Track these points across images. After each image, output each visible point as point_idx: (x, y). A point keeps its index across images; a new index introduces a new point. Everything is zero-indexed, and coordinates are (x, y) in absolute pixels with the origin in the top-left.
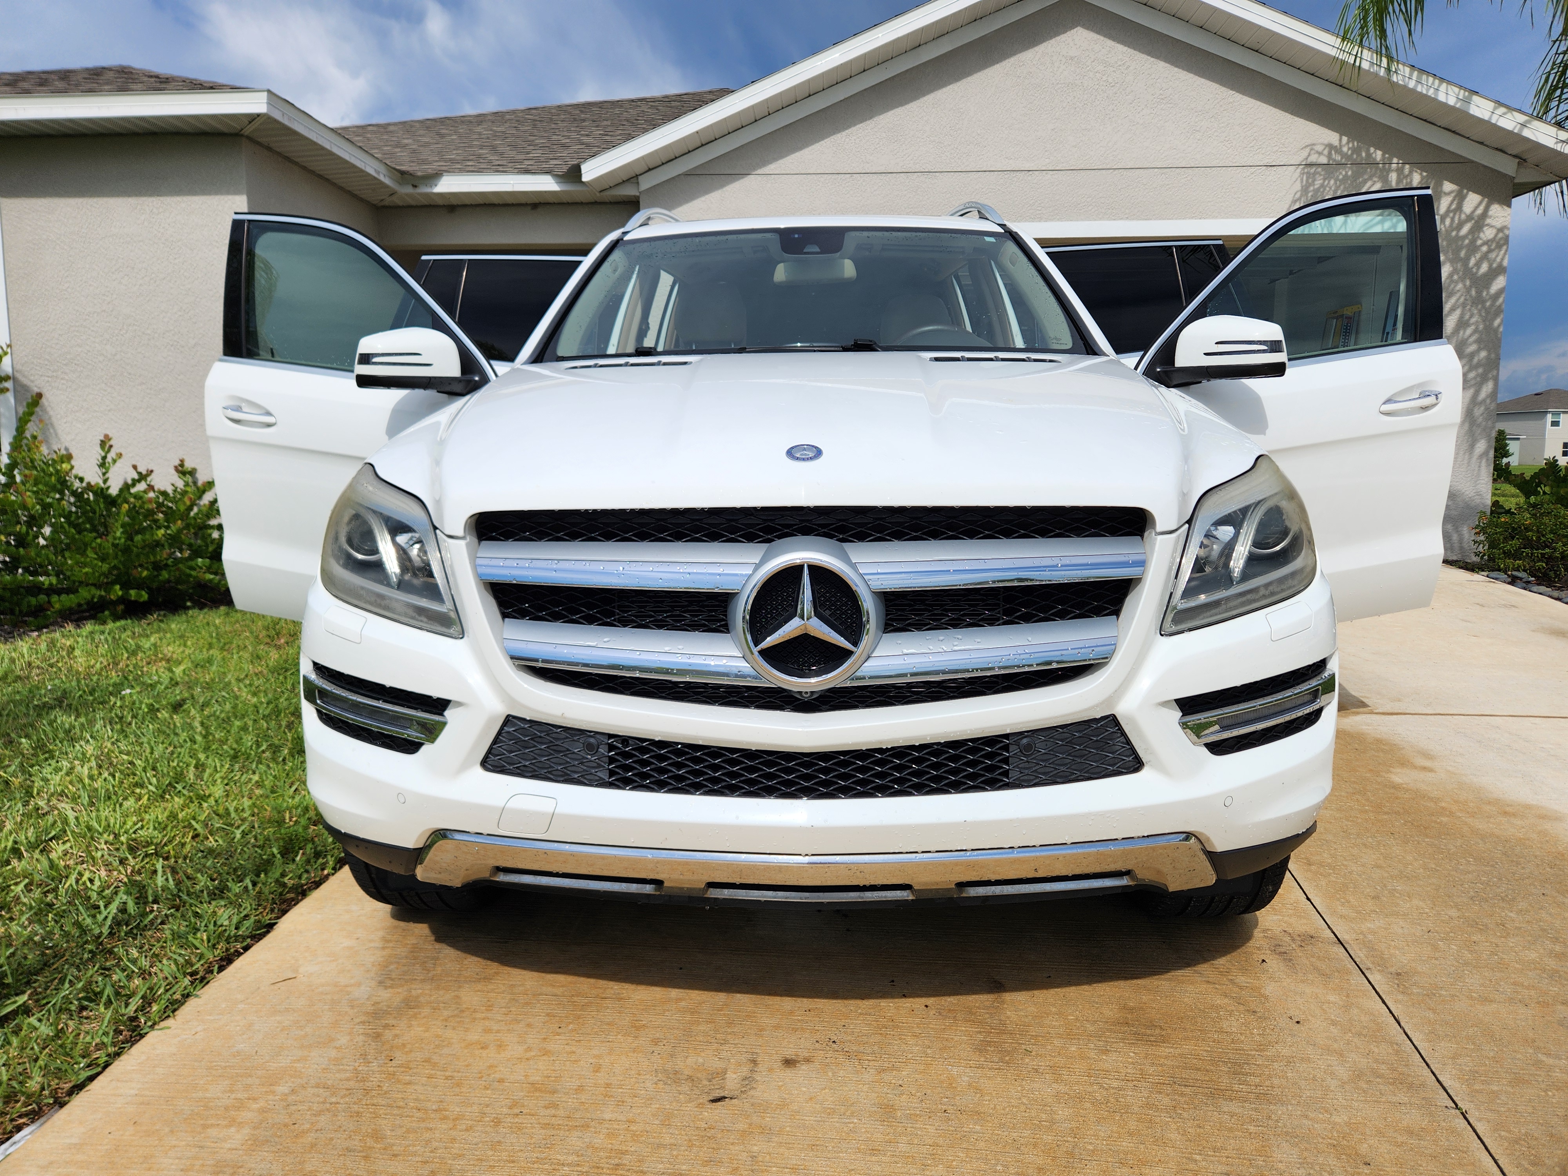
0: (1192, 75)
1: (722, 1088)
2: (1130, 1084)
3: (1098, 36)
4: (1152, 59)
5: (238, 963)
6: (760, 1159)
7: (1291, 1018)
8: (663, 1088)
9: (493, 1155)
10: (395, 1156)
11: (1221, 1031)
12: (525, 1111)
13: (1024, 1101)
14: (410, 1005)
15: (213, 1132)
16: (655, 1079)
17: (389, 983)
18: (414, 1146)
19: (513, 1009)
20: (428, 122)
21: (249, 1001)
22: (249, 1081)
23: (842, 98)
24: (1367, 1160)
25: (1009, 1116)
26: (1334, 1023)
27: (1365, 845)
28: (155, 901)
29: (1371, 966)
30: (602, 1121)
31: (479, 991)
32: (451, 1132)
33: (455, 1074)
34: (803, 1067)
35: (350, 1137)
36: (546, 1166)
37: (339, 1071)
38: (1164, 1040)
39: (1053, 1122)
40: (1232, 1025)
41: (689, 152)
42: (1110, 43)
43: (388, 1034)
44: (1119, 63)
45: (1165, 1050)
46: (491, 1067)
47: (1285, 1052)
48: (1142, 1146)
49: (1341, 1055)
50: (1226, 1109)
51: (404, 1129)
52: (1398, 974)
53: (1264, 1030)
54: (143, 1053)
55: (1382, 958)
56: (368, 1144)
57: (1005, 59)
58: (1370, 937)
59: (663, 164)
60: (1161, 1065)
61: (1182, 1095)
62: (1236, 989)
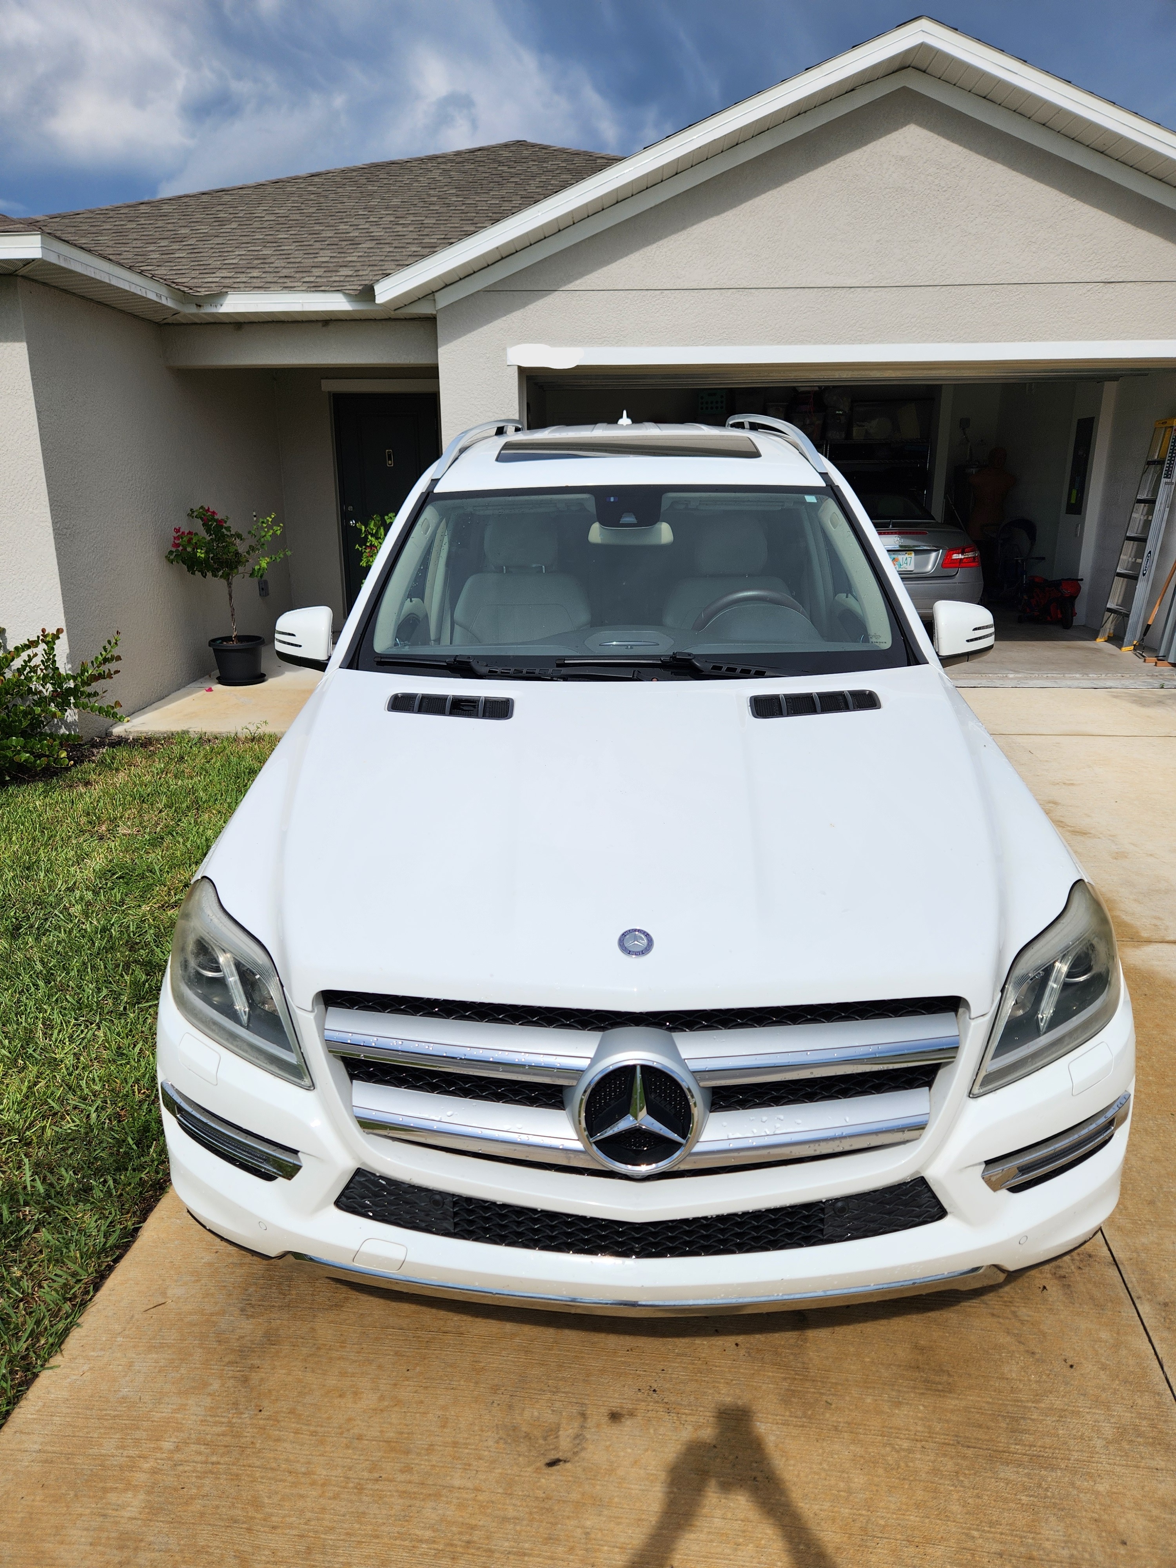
0: (1030, 180)
1: (556, 1448)
2: (919, 1445)
3: (932, 134)
4: (989, 161)
5: (110, 1283)
6: (593, 1536)
7: (1065, 1361)
8: (505, 1449)
9: (360, 1529)
10: (274, 1528)
11: (1002, 1378)
12: (384, 1476)
13: (825, 1466)
14: (271, 1339)
15: (112, 1497)
16: (497, 1437)
17: (250, 1311)
18: (290, 1516)
19: (364, 1346)
20: (205, 198)
21: (127, 1332)
22: (138, 1434)
23: (653, 205)
24: (1124, 1538)
25: (811, 1485)
26: (1104, 1368)
27: (1146, 1130)
28: (26, 1204)
29: (1141, 1293)
30: (451, 1488)
31: (331, 1322)
32: (321, 1500)
33: (319, 1429)
34: (628, 1423)
35: (233, 1504)
36: (407, 1543)
37: (216, 1423)
38: (949, 1389)
39: (850, 1491)
40: (1012, 1370)
41: (489, 266)
42: (943, 142)
43: (255, 1377)
44: (954, 165)
45: (951, 1403)
46: (350, 1420)
47: (1058, 1404)
48: (927, 1520)
49: (1109, 1408)
50: (1002, 1475)
51: (279, 1496)
52: (1166, 1304)
53: (1040, 1377)
54: (39, 1398)
55: (1152, 1284)
56: (250, 1514)
57: (830, 162)
58: (1143, 1255)
59: (461, 279)
60: (947, 1421)
61: (965, 1457)
62: (1018, 1324)
